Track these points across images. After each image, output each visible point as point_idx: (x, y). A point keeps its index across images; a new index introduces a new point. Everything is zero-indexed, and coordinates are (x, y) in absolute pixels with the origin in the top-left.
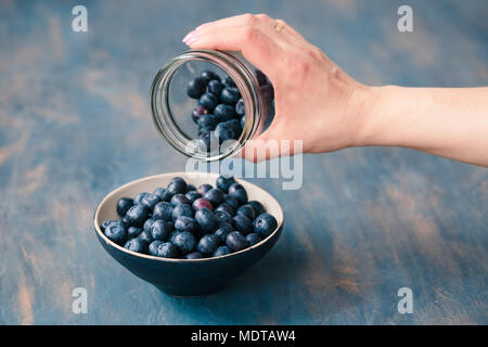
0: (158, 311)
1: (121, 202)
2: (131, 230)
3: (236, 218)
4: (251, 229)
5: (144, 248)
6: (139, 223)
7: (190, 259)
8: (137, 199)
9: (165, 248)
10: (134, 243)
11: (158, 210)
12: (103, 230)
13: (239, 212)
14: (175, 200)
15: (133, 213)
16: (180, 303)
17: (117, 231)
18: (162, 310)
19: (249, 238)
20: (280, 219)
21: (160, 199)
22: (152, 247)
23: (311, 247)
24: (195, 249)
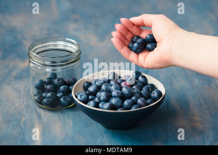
0: (103, 137)
1: (86, 84)
2: (90, 97)
3: (142, 92)
4: (150, 97)
5: (97, 105)
6: (94, 94)
7: (119, 111)
8: (93, 83)
9: (107, 105)
10: (92, 103)
11: (103, 87)
12: (76, 97)
13: (144, 89)
14: (112, 82)
15: (91, 89)
16: (114, 134)
17: (83, 97)
18: (105, 137)
19: (148, 101)
20: (163, 93)
21: (104, 82)
22: (100, 105)
23: (178, 107)
24: (122, 106)
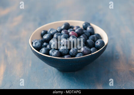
0: (54, 78)
1: (43, 32)
2: (45, 44)
3: (88, 41)
5: (47, 53)
6: (48, 41)
7: (66, 58)
8: (48, 31)
9: (55, 52)
11: (55, 36)
12: (32, 43)
13: (90, 38)
14: (63, 32)
15: (46, 37)
16: (64, 75)
18: (56, 77)
19: (92, 50)
20: (106, 42)
21: (57, 32)
22: (50, 52)
23: (121, 53)
24: (68, 53)
